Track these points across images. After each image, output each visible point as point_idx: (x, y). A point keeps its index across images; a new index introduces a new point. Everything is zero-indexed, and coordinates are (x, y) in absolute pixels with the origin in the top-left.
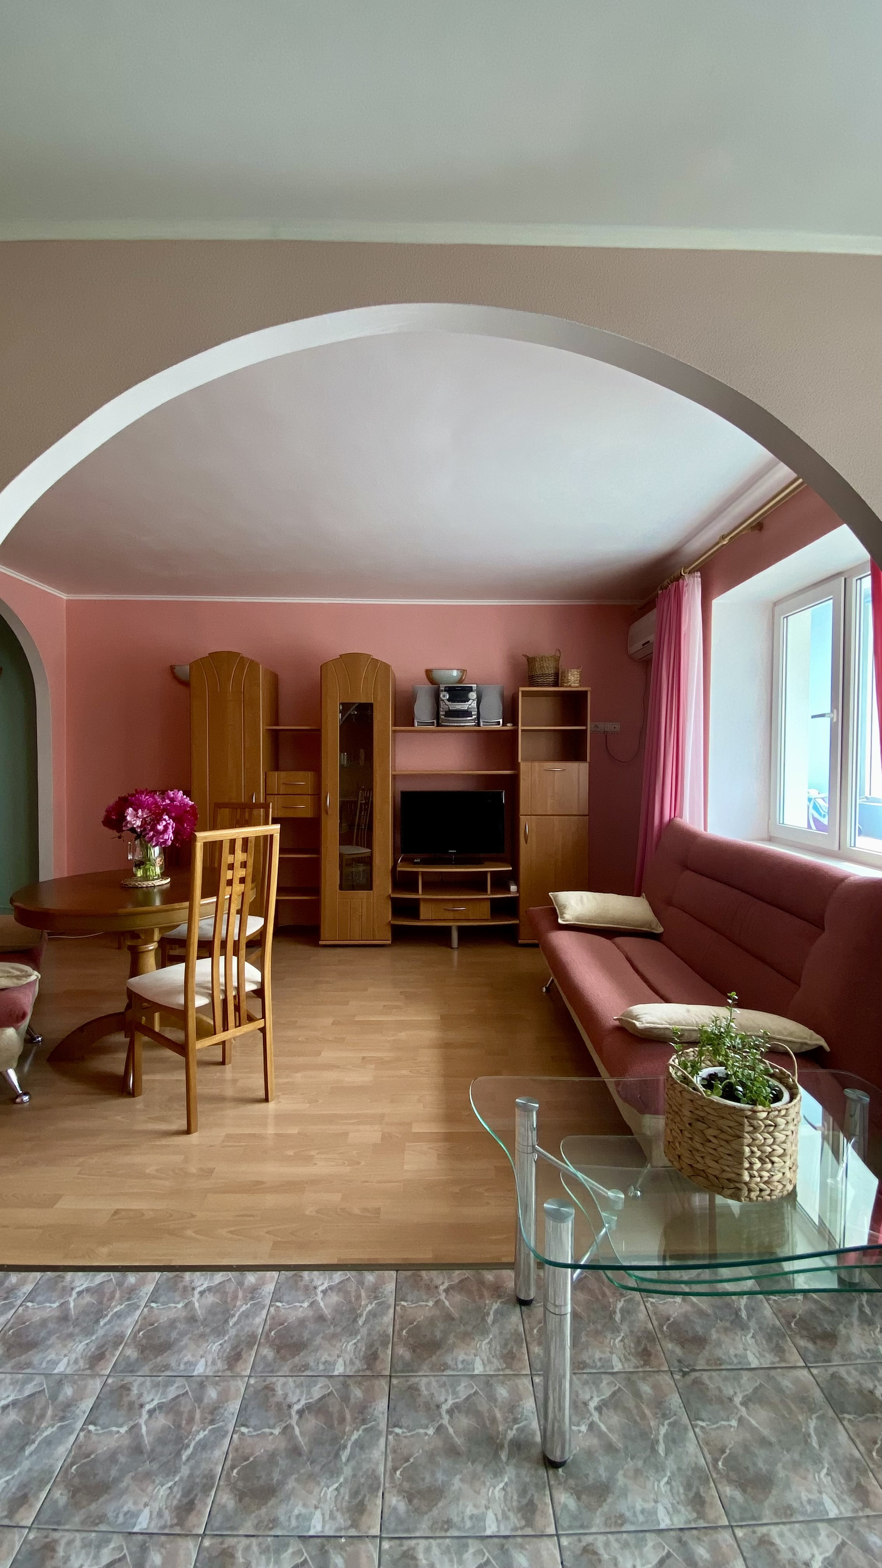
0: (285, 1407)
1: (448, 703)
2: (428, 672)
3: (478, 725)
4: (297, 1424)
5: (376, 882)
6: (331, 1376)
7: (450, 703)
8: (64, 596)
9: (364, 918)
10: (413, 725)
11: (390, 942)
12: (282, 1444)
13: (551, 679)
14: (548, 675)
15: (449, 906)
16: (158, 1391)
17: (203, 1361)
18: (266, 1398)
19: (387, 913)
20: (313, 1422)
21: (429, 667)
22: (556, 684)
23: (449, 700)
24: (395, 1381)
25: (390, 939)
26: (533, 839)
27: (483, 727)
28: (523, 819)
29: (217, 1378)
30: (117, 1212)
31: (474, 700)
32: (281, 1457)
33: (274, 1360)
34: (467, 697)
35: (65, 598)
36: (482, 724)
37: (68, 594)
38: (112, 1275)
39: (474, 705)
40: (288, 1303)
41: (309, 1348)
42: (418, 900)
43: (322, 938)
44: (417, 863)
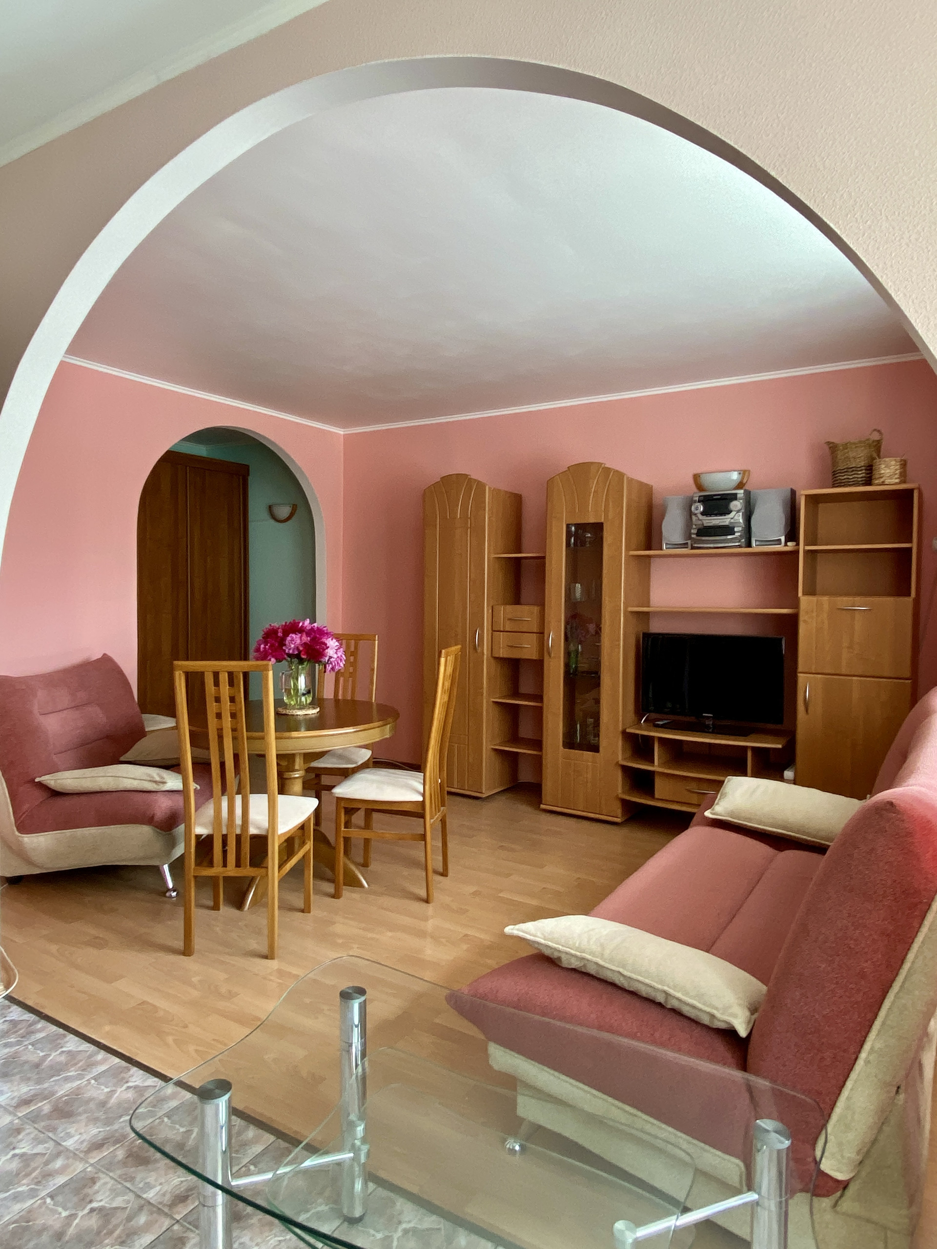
0: (88, 1199)
1: (700, 517)
2: (696, 477)
3: (749, 545)
4: (82, 1217)
5: (603, 743)
6: (139, 1197)
7: (704, 517)
8: (341, 432)
9: (589, 785)
10: (661, 549)
11: (618, 820)
12: (57, 1226)
13: (861, 474)
14: (854, 469)
15: (693, 786)
16: (32, 1144)
17: (78, 1137)
18: (85, 1186)
19: (618, 786)
20: (93, 1222)
21: (698, 471)
22: (868, 482)
23: (703, 514)
24: (176, 1227)
25: (620, 815)
26: (817, 708)
27: (755, 548)
28: (801, 677)
29: (74, 1155)
30: (144, 1003)
31: (738, 511)
32: (47, 1234)
33: (119, 1162)
34: (727, 506)
35: (342, 433)
36: (754, 544)
37: (344, 428)
38: (92, 1048)
39: (740, 518)
40: (173, 1122)
41: (149, 1166)
42: (652, 773)
43: (543, 802)
44: (662, 726)
